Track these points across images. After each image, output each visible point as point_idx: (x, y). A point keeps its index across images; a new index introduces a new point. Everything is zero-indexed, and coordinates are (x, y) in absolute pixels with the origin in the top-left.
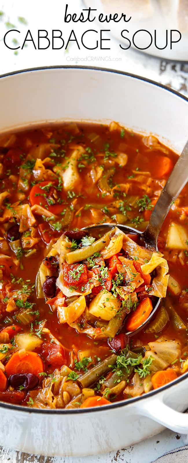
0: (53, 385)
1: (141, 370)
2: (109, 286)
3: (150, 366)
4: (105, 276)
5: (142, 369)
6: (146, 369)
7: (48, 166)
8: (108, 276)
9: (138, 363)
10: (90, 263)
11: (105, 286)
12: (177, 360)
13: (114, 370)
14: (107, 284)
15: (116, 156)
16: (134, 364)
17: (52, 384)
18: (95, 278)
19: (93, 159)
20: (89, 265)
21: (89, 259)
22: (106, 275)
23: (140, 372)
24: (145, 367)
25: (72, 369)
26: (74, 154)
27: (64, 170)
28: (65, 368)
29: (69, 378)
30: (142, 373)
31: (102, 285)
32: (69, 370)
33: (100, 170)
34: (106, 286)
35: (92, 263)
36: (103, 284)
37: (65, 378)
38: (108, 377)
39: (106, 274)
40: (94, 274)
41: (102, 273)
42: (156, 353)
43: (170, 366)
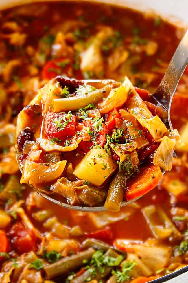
0: (14, 271)
1: (119, 273)
2: (102, 142)
3: (130, 270)
4: (98, 129)
5: (121, 271)
6: (126, 273)
7: (69, 43)
8: (102, 129)
9: (117, 264)
10: (82, 114)
11: (96, 141)
12: (163, 269)
13: (88, 267)
14: (100, 140)
15: (145, 44)
16: (111, 264)
17: (13, 268)
18: (85, 131)
19: (120, 43)
20: (80, 116)
21: (81, 110)
22: (100, 128)
23: (118, 275)
24: (124, 270)
25: (39, 256)
26: (101, 35)
27: (85, 49)
28: (31, 255)
29: (32, 266)
30: (120, 277)
31: (92, 140)
32: (35, 257)
33: (125, 55)
34: (98, 141)
35: (85, 114)
36: (94, 139)
37: (28, 265)
38: (79, 273)
39: (100, 126)
40: (84, 127)
41: (95, 125)
42: (140, 258)
43: (154, 275)
